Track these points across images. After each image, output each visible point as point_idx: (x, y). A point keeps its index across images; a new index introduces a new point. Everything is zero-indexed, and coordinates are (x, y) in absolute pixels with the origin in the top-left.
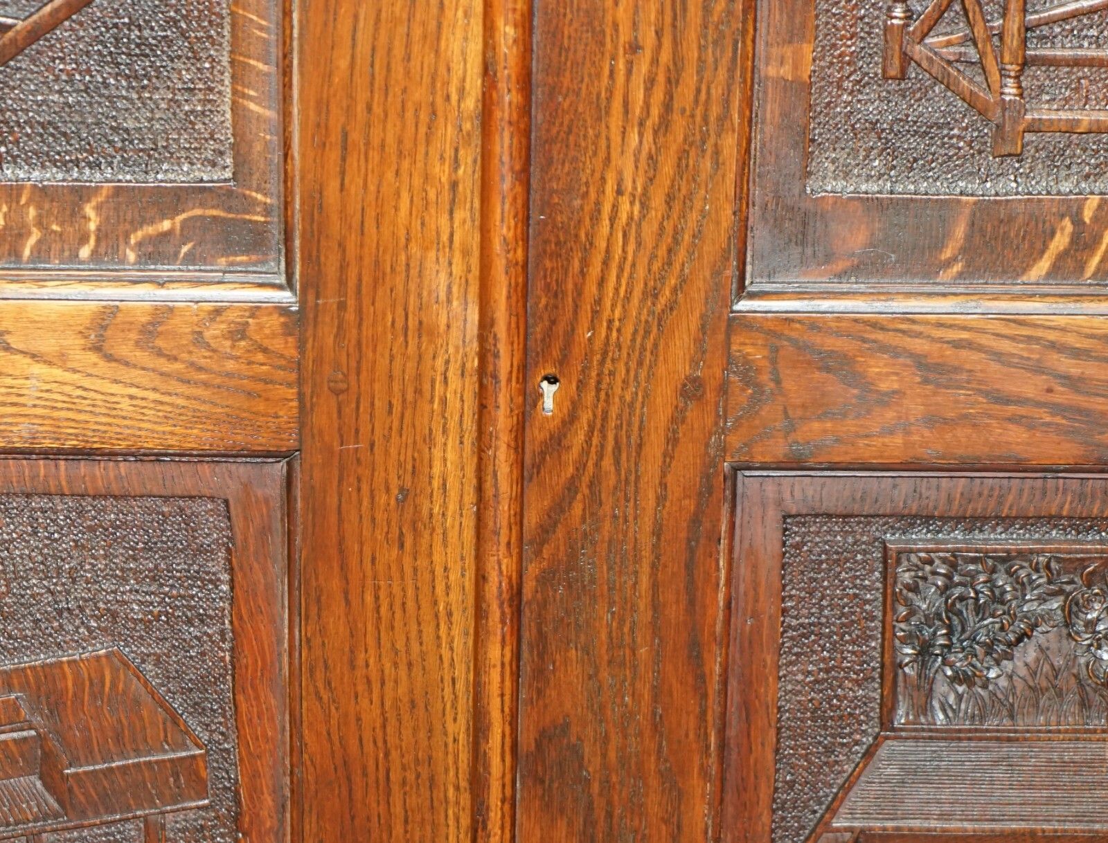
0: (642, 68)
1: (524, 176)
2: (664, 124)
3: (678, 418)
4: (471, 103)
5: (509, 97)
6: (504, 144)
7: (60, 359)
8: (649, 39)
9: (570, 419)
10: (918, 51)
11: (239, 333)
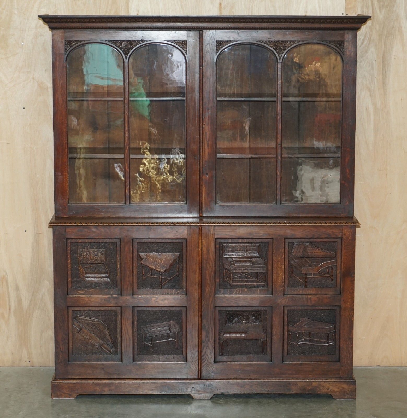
0: (208, 280)
1: (201, 287)
2: (210, 284)
3: (211, 303)
4: (198, 283)
5: (200, 283)
6: (200, 285)
7: (172, 300)
8: (209, 279)
9: (205, 303)
10: (226, 280)
11: (183, 298)
